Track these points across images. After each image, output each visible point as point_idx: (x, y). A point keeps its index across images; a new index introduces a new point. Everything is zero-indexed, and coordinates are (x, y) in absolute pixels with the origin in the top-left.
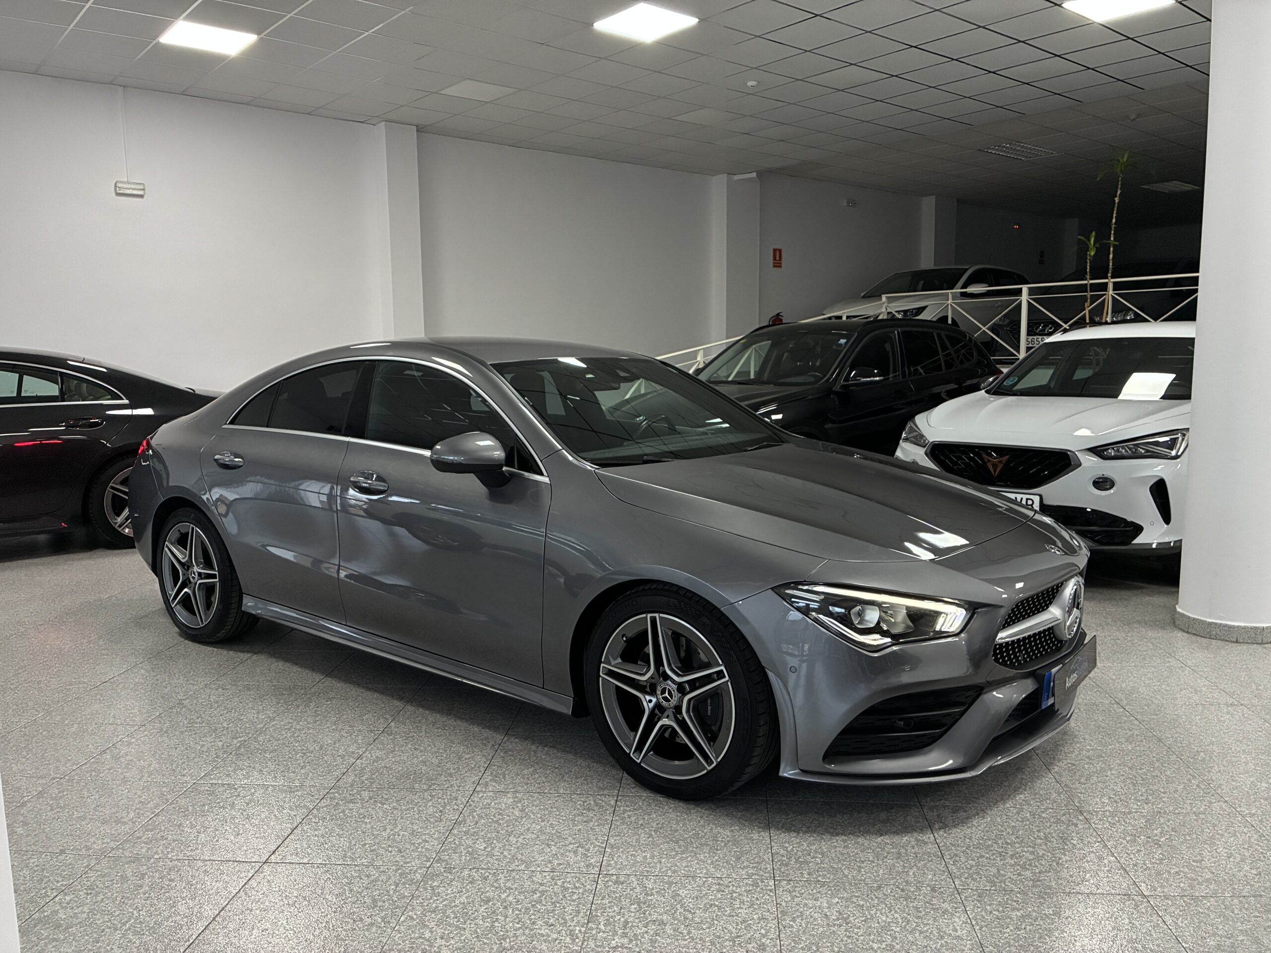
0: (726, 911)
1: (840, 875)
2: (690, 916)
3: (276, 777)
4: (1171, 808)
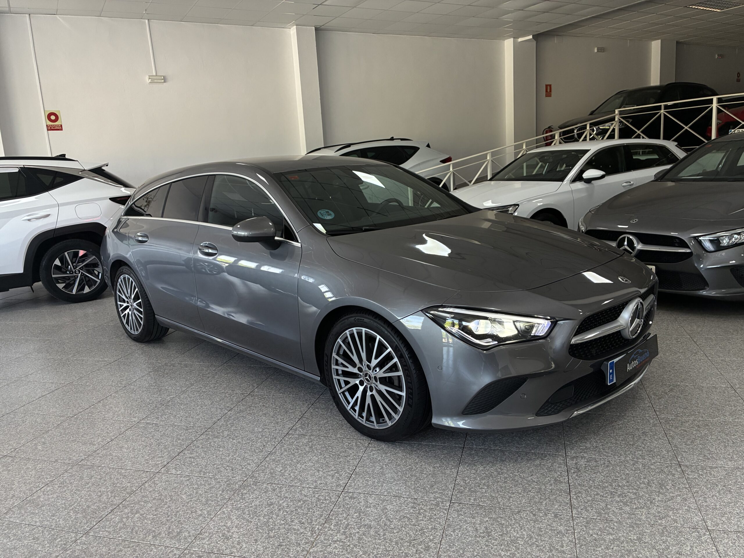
2: (389, 523)
3: (182, 420)
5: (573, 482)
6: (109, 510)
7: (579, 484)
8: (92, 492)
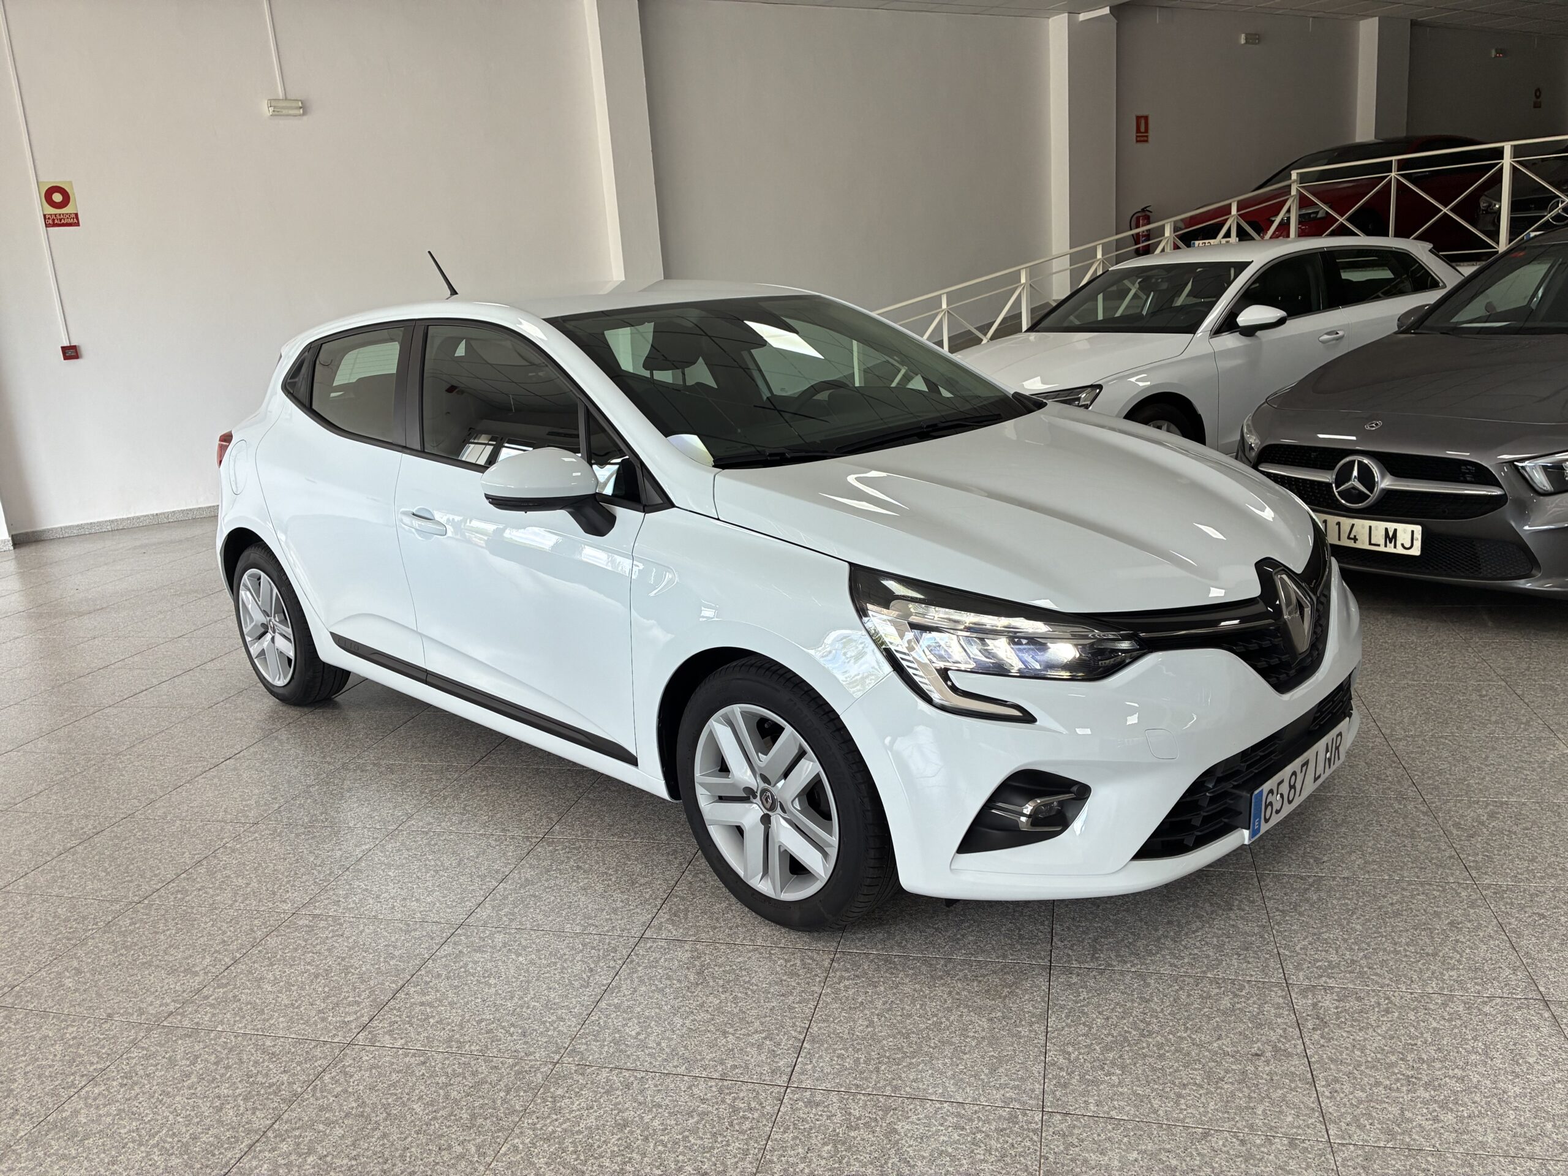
5: (1317, 1053)
6: (243, 1147)
7: (1331, 1060)
8: (200, 1098)
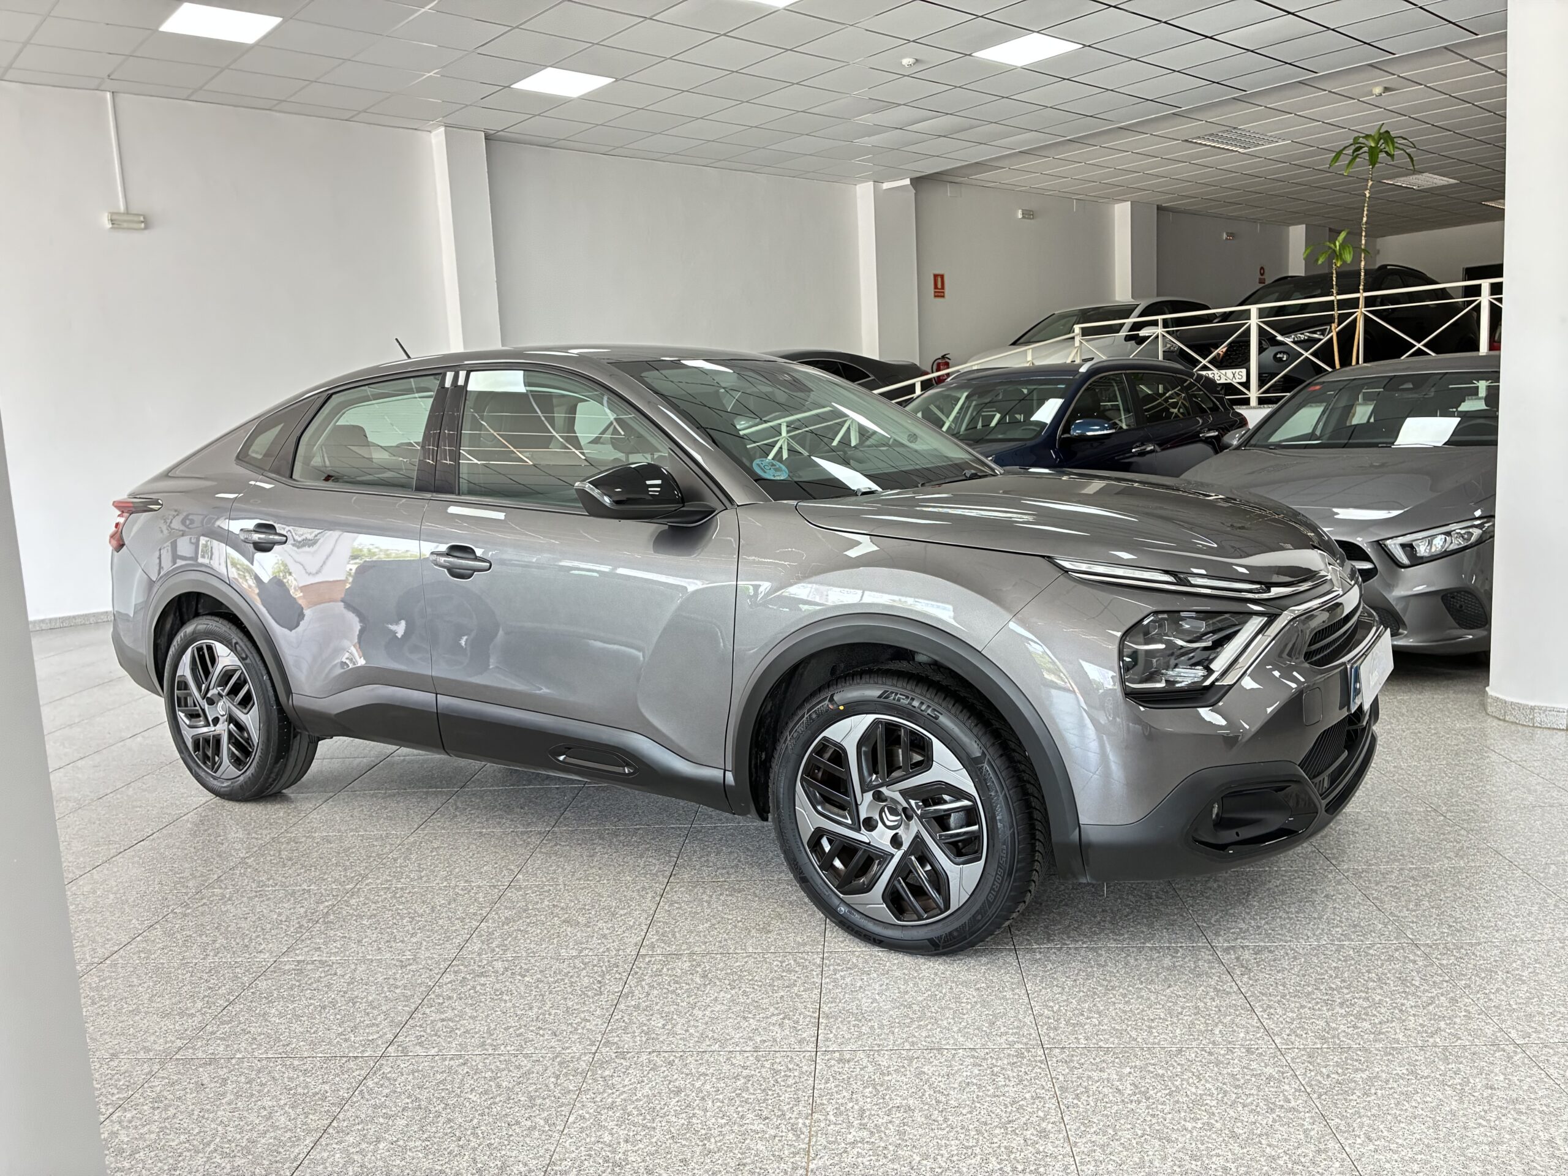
0: (988, 1090)
1: (1126, 1038)
2: (943, 1099)
3: (380, 949)
4: (1529, 935)
5: (1249, 990)
6: (308, 1143)
7: (1262, 993)
8: (244, 1111)
